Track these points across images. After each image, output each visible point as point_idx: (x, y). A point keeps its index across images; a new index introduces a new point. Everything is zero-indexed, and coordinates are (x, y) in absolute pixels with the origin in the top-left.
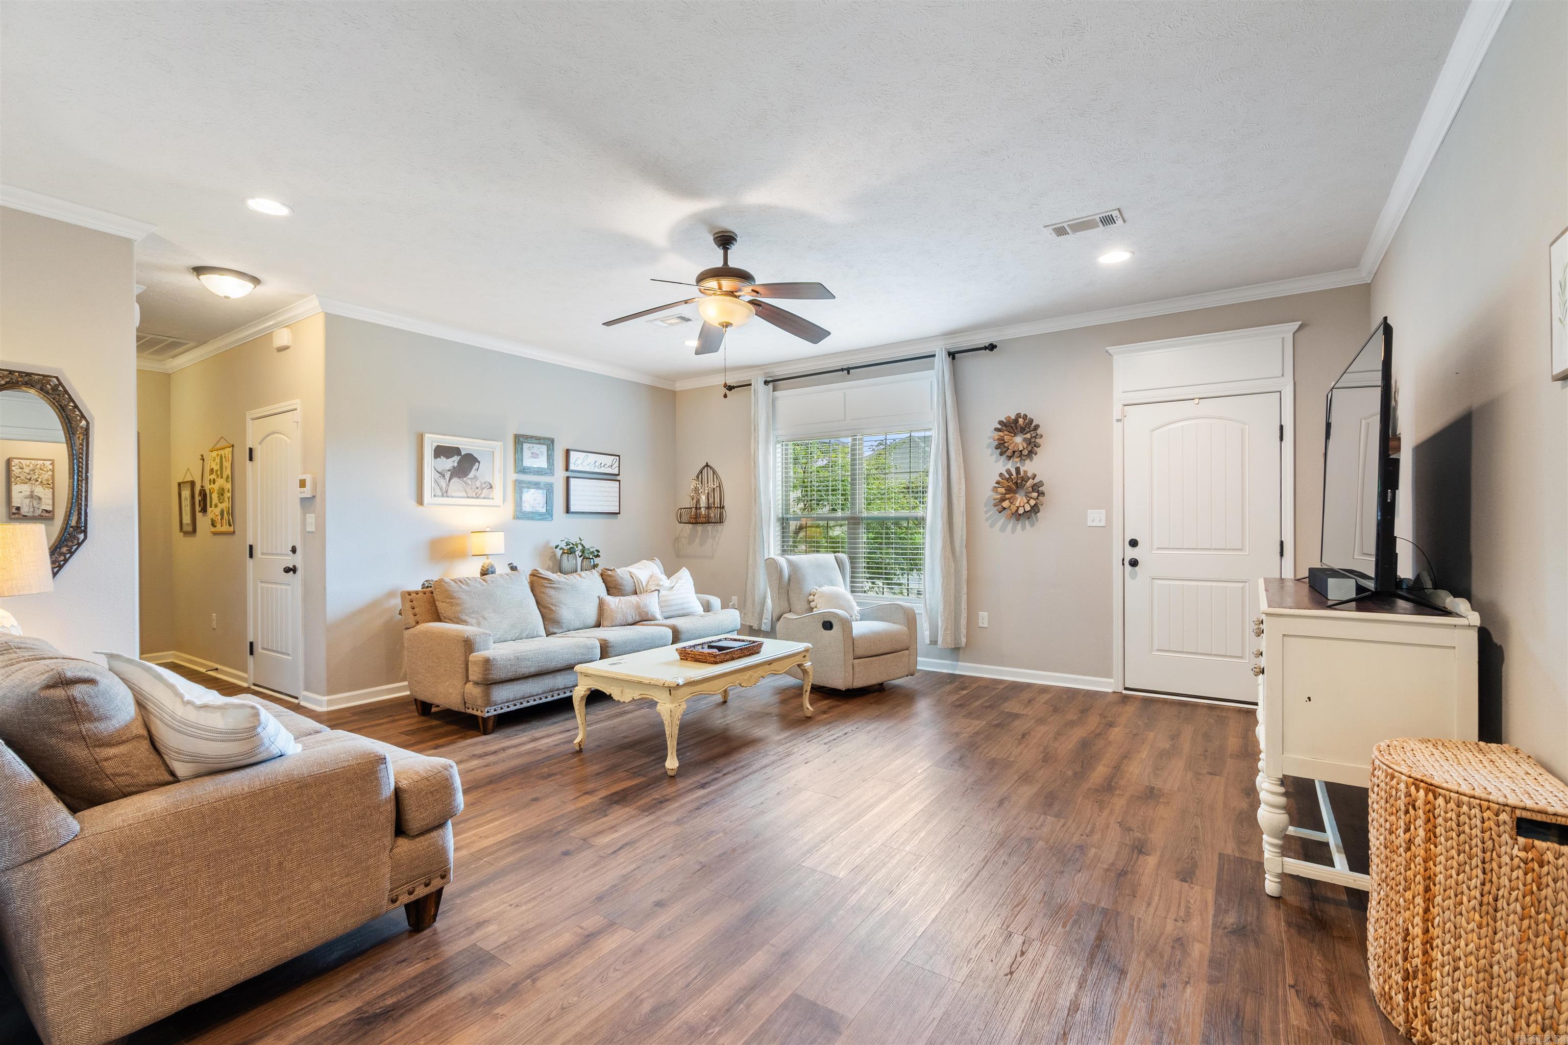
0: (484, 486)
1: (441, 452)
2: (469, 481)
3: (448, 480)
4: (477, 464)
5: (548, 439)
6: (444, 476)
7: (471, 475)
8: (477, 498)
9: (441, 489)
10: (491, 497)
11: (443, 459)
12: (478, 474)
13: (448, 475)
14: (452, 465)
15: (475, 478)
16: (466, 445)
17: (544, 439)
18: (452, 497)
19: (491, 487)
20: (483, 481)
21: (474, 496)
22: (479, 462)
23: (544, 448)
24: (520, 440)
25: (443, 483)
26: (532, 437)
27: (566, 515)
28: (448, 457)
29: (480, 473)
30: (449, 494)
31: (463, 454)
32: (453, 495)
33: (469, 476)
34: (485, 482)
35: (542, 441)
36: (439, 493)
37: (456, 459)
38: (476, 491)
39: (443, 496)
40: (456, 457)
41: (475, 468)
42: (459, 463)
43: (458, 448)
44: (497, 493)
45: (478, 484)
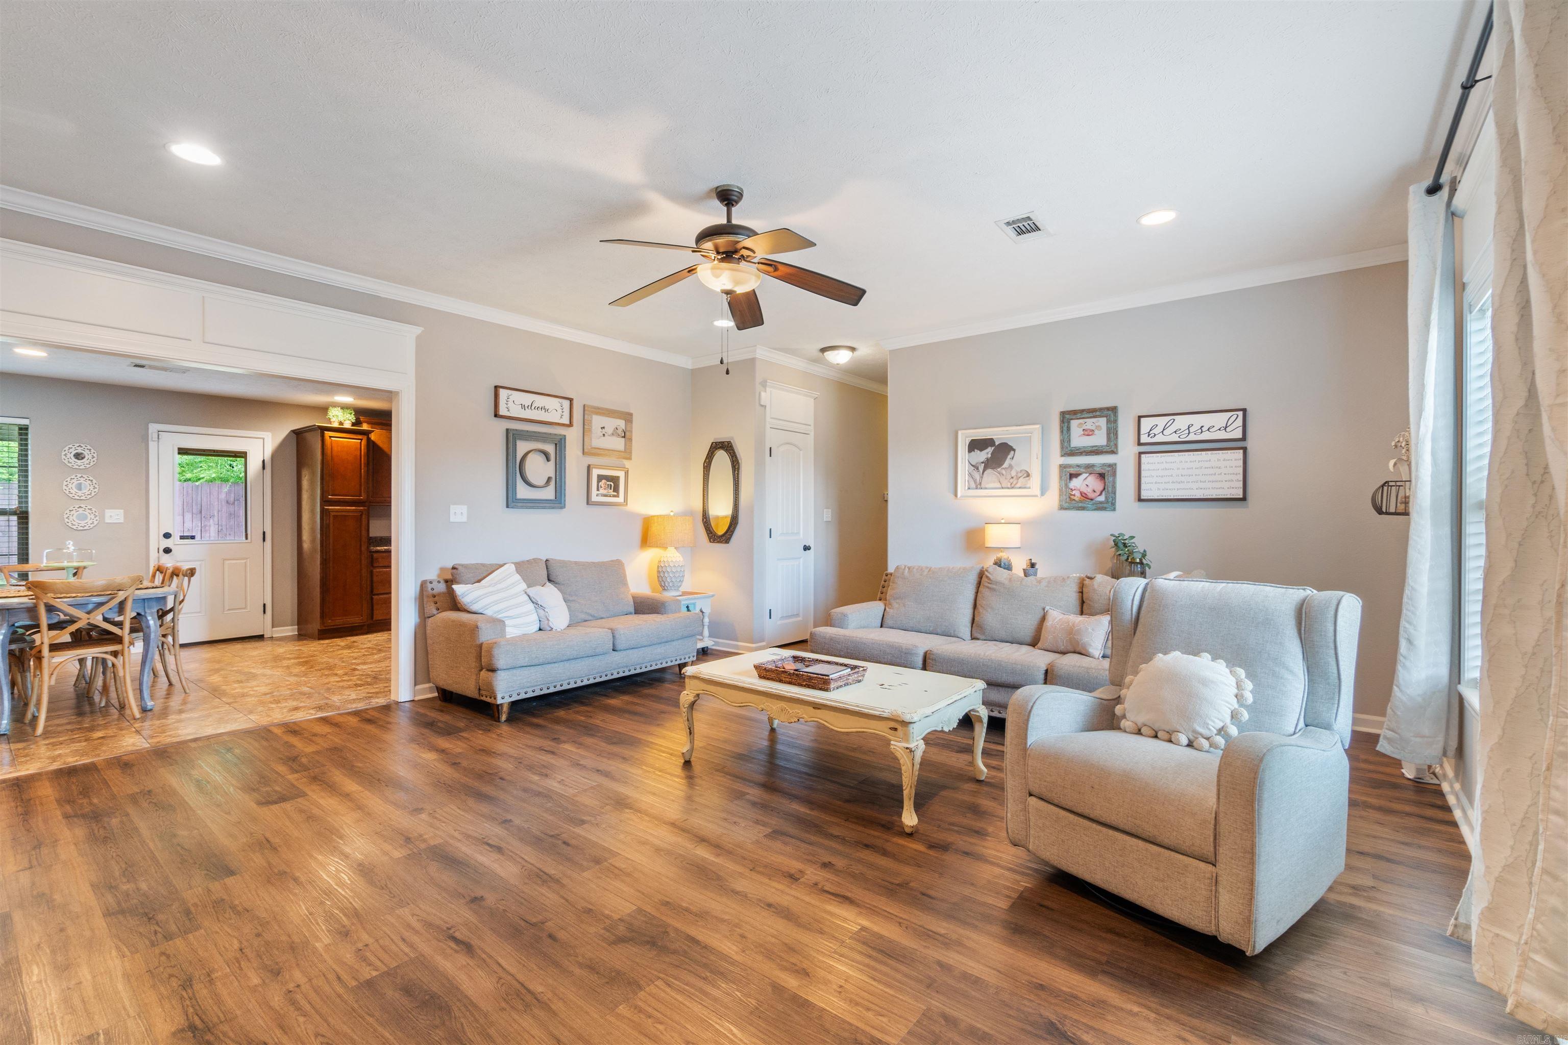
0: (1020, 475)
1: (976, 445)
2: (1004, 472)
3: (981, 471)
4: (1012, 452)
5: (1108, 409)
6: (978, 469)
7: (1006, 465)
8: (1012, 488)
9: (975, 481)
10: (1028, 486)
11: (977, 452)
12: (1013, 462)
13: (981, 468)
14: (986, 457)
15: (1011, 467)
16: (999, 434)
17: (1101, 410)
18: (986, 488)
19: (1028, 475)
20: (1019, 470)
21: (1009, 486)
22: (1014, 450)
23: (1102, 422)
24: (1067, 417)
25: (977, 476)
26: (1082, 411)
27: (1138, 504)
28: (981, 450)
29: (1017, 461)
30: (983, 486)
31: (997, 443)
32: (987, 486)
33: (1003, 466)
34: (1021, 471)
35: (1098, 413)
36: (973, 485)
37: (990, 450)
38: (1012, 480)
39: (977, 488)
40: (990, 448)
41: (1010, 456)
42: (992, 454)
43: (992, 439)
44: (1035, 482)
45: (1013, 473)
